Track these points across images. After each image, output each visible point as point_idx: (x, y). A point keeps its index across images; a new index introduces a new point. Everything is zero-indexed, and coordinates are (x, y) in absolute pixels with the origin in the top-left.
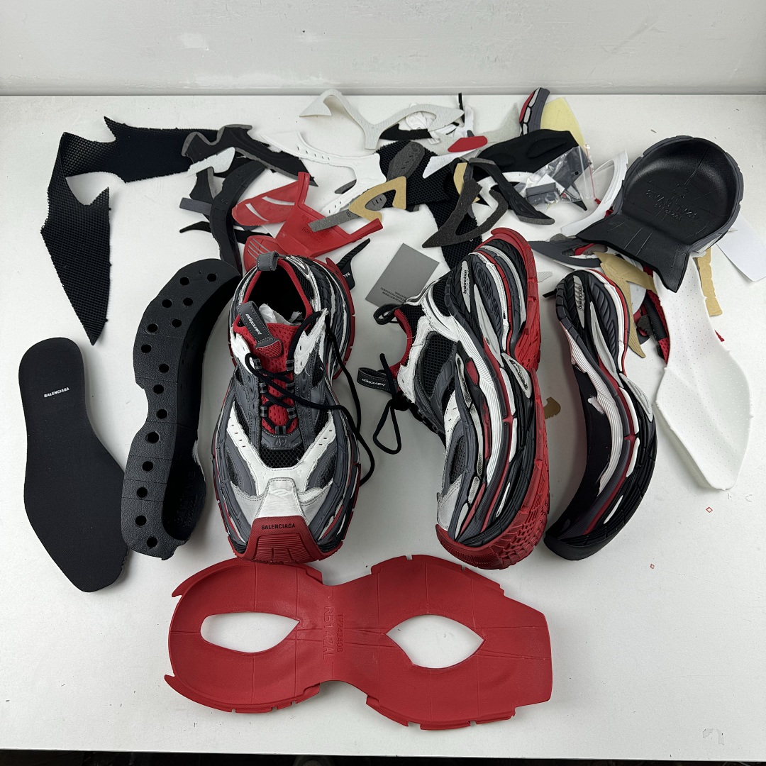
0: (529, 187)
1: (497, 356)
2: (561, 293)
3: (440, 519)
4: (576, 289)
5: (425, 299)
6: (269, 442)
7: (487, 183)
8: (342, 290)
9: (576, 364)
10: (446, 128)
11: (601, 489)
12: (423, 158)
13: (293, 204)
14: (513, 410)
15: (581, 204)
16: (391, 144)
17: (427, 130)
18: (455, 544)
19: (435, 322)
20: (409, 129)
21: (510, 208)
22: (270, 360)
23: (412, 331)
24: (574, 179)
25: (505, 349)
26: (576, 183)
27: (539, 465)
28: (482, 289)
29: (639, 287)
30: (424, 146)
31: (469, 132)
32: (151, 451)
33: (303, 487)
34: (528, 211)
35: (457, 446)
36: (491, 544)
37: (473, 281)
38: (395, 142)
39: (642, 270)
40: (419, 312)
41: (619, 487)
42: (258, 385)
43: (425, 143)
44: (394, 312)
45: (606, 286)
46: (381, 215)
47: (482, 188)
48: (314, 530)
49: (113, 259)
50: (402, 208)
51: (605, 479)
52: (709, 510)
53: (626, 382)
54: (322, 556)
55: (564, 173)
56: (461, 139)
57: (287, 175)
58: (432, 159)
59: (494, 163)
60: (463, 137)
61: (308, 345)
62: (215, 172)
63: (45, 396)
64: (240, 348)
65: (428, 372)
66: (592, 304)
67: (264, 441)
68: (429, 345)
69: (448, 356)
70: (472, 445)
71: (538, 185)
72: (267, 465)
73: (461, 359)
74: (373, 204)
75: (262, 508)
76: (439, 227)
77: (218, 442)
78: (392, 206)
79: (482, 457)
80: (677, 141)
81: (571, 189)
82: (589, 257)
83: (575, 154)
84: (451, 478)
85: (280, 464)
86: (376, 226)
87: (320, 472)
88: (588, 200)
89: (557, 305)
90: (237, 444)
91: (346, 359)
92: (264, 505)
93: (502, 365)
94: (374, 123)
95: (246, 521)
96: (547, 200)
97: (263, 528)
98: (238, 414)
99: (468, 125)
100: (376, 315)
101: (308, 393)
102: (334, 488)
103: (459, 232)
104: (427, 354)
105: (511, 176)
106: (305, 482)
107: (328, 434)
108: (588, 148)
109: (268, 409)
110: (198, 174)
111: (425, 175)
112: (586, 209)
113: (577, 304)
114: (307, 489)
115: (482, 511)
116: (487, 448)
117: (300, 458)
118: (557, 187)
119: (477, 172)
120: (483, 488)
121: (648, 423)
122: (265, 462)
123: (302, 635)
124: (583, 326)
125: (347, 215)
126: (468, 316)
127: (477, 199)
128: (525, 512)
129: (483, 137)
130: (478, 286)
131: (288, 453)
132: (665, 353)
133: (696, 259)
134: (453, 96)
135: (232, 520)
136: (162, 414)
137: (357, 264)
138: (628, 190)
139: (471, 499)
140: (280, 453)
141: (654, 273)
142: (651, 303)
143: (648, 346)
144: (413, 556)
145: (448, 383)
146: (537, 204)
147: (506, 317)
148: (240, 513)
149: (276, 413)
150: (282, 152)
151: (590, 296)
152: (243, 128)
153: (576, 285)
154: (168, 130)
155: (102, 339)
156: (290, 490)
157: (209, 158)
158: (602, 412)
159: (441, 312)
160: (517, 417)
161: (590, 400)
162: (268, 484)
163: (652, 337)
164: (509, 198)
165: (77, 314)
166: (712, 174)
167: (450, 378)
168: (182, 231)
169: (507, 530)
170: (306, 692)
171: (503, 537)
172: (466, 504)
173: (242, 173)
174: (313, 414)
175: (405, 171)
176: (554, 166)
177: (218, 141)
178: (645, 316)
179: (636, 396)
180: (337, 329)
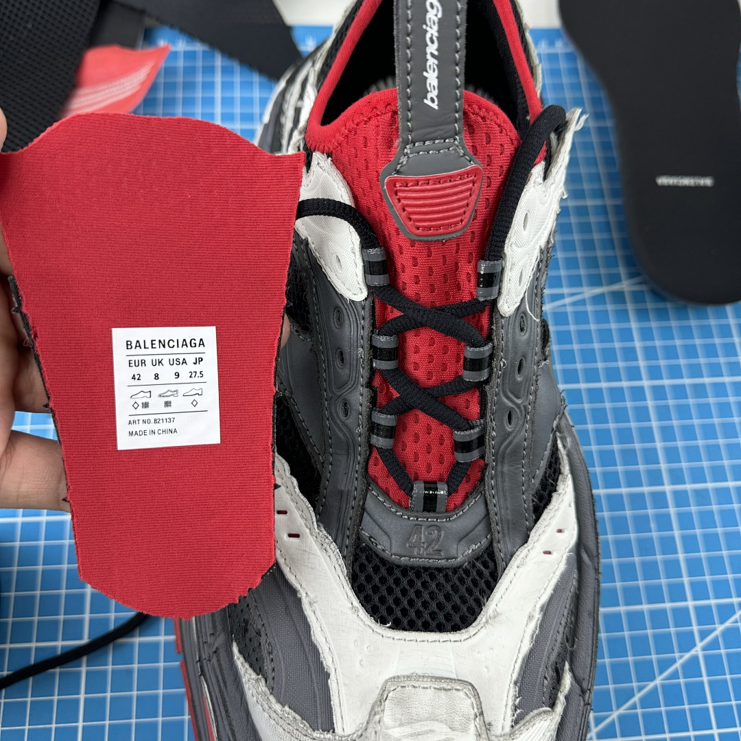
6: (387, 534)
33: (501, 713)
42: (371, 339)
72: (375, 615)
85: (419, 614)
106: (508, 694)
109: (398, 422)
114: (516, 721)
117: (484, 599)
122: (368, 606)
131: (449, 581)
140: (420, 577)
162: (381, 700)
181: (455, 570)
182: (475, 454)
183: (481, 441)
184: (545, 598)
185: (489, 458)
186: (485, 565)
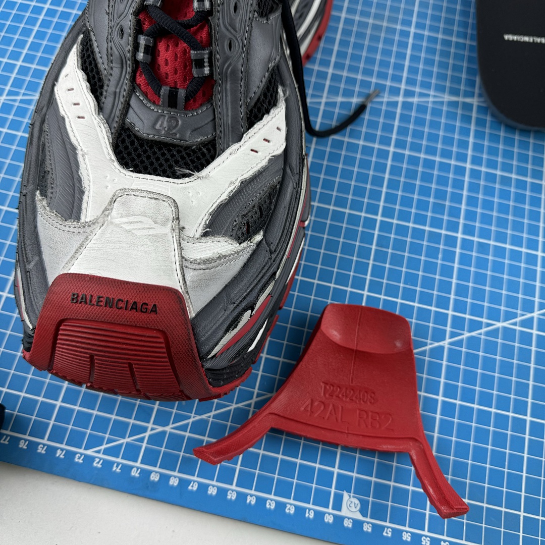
6: (143, 120)
48: (204, 330)
67: (132, 118)
72: (123, 163)
75: (85, 252)
106: (204, 218)
107: (275, 132)
114: (205, 234)
148: (36, 259)
156: (164, 224)
181: (185, 148)
185: (216, 76)
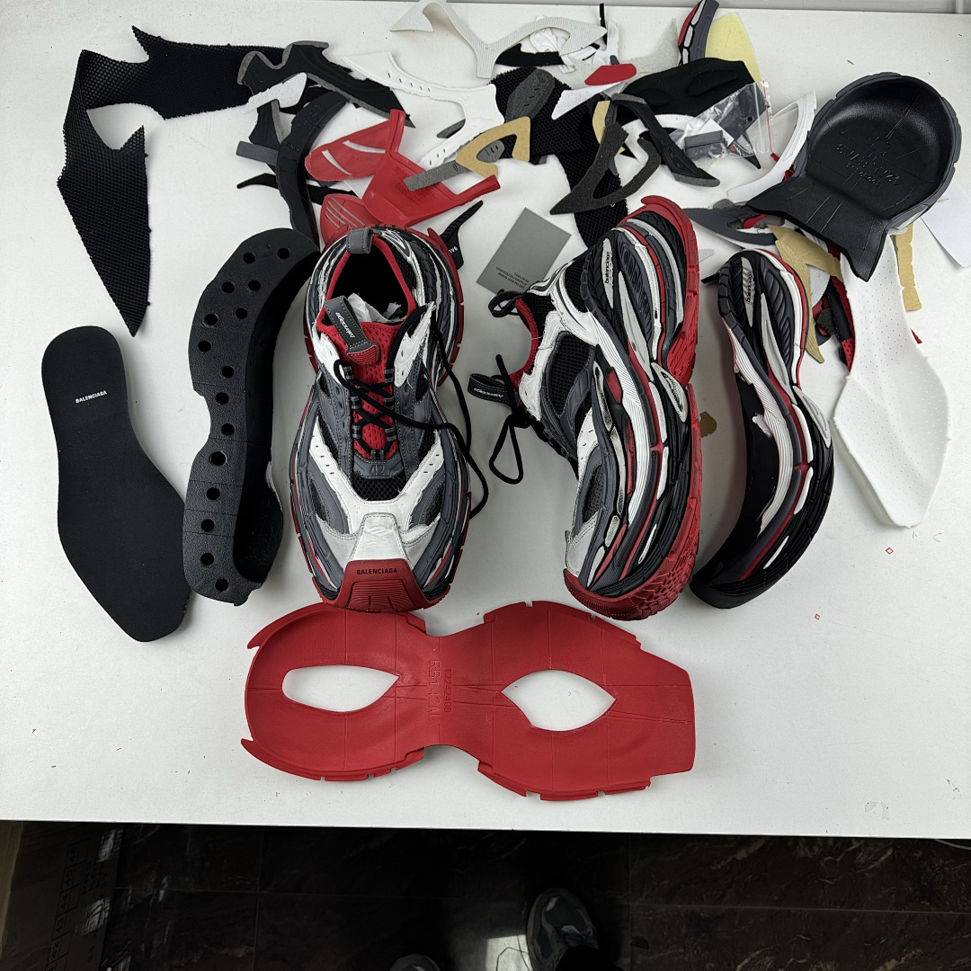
0: (689, 135)
1: (646, 366)
2: (724, 280)
3: (569, 563)
4: (744, 276)
5: (555, 288)
6: (364, 469)
7: (635, 128)
8: (449, 273)
9: (740, 373)
10: (582, 51)
11: (763, 528)
12: (553, 92)
13: (383, 152)
14: (664, 436)
15: (753, 160)
16: (511, 72)
17: (557, 53)
18: (587, 592)
19: (566, 319)
20: (535, 52)
21: (663, 163)
22: (364, 368)
23: (538, 330)
24: (746, 126)
25: (655, 358)
26: (748, 131)
27: (692, 503)
28: (629, 278)
29: (821, 272)
30: (554, 76)
31: (613, 58)
32: (215, 475)
33: (405, 524)
34: (686, 167)
35: (593, 477)
36: (632, 594)
37: (618, 268)
38: (515, 68)
39: (826, 250)
40: (546, 305)
41: (784, 527)
42: (350, 399)
43: (554, 71)
44: (514, 302)
45: (782, 273)
46: (497, 169)
47: (628, 135)
48: (419, 574)
49: (153, 223)
50: (524, 160)
51: (768, 516)
52: (889, 551)
53: (801, 397)
54: (426, 602)
55: (734, 119)
56: (602, 67)
57: (374, 112)
58: (565, 93)
59: (644, 102)
60: (604, 64)
61: (412, 348)
62: (282, 106)
63: (77, 401)
64: (326, 351)
65: (558, 383)
66: (763, 295)
67: (356, 468)
68: (560, 348)
69: (583, 364)
70: (612, 477)
71: (701, 132)
72: (362, 496)
73: (599, 369)
74: (487, 154)
75: (357, 549)
76: (571, 187)
77: (298, 466)
78: (511, 157)
79: (624, 492)
80: (882, 79)
81: (741, 140)
82: (761, 231)
83: (749, 92)
84: (584, 516)
85: (377, 496)
86: (491, 185)
87: (426, 506)
88: (763, 155)
89: (720, 297)
90: (324, 469)
91: (453, 360)
92: (359, 545)
93: (652, 379)
94: (488, 43)
95: (338, 563)
96: (711, 154)
97: (358, 572)
98: (323, 432)
99: (611, 49)
100: (492, 305)
101: (411, 409)
102: (442, 525)
103: (597, 194)
104: (556, 360)
105: (666, 120)
106: (408, 518)
107: (435, 459)
108: (766, 85)
109: (362, 428)
110: (259, 110)
111: (555, 115)
112: (759, 167)
113: (745, 296)
114: (410, 527)
115: (622, 556)
116: (630, 482)
117: (401, 489)
118: (724, 136)
119: (622, 113)
120: (623, 529)
121: (825, 449)
122: (359, 493)
123: (402, 693)
124: (751, 325)
125: (453, 168)
126: (609, 312)
127: (622, 149)
128: (673, 559)
129: (631, 65)
130: (624, 274)
131: (387, 483)
132: (848, 357)
133: (893, 238)
134: (592, 7)
135: (319, 561)
136: (228, 430)
137: (466, 234)
138: (814, 144)
139: (608, 542)
140: (376, 483)
141: (842, 256)
142: (836, 295)
143: (828, 349)
144: (533, 602)
145: (583, 398)
146: (698, 158)
147: (659, 316)
148: (329, 553)
149: (371, 434)
150: (368, 80)
151: (761, 286)
152: (317, 46)
153: (744, 270)
154: (218, 47)
155: (144, 327)
156: (391, 528)
157: (273, 88)
158: (769, 434)
159: (576, 306)
160: (668, 445)
161: (755, 419)
162: (364, 521)
163: (833, 336)
164: (663, 150)
165: (111, 295)
166: (923, 125)
167: (586, 393)
168: (240, 186)
169: (651, 580)
170: (408, 757)
171: (646, 587)
172: (602, 548)
173: (316, 109)
174: (417, 435)
175: (530, 108)
176: (721, 108)
177: (284, 63)
178: (827, 311)
179: (812, 415)
180: (443, 323)
181: (390, 480)
182: (395, 437)
183: (396, 431)
184: (424, 488)
185: (400, 439)
186: (402, 478)
